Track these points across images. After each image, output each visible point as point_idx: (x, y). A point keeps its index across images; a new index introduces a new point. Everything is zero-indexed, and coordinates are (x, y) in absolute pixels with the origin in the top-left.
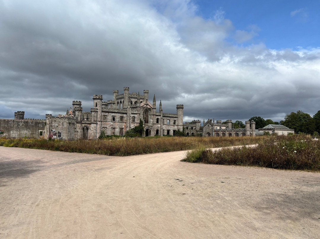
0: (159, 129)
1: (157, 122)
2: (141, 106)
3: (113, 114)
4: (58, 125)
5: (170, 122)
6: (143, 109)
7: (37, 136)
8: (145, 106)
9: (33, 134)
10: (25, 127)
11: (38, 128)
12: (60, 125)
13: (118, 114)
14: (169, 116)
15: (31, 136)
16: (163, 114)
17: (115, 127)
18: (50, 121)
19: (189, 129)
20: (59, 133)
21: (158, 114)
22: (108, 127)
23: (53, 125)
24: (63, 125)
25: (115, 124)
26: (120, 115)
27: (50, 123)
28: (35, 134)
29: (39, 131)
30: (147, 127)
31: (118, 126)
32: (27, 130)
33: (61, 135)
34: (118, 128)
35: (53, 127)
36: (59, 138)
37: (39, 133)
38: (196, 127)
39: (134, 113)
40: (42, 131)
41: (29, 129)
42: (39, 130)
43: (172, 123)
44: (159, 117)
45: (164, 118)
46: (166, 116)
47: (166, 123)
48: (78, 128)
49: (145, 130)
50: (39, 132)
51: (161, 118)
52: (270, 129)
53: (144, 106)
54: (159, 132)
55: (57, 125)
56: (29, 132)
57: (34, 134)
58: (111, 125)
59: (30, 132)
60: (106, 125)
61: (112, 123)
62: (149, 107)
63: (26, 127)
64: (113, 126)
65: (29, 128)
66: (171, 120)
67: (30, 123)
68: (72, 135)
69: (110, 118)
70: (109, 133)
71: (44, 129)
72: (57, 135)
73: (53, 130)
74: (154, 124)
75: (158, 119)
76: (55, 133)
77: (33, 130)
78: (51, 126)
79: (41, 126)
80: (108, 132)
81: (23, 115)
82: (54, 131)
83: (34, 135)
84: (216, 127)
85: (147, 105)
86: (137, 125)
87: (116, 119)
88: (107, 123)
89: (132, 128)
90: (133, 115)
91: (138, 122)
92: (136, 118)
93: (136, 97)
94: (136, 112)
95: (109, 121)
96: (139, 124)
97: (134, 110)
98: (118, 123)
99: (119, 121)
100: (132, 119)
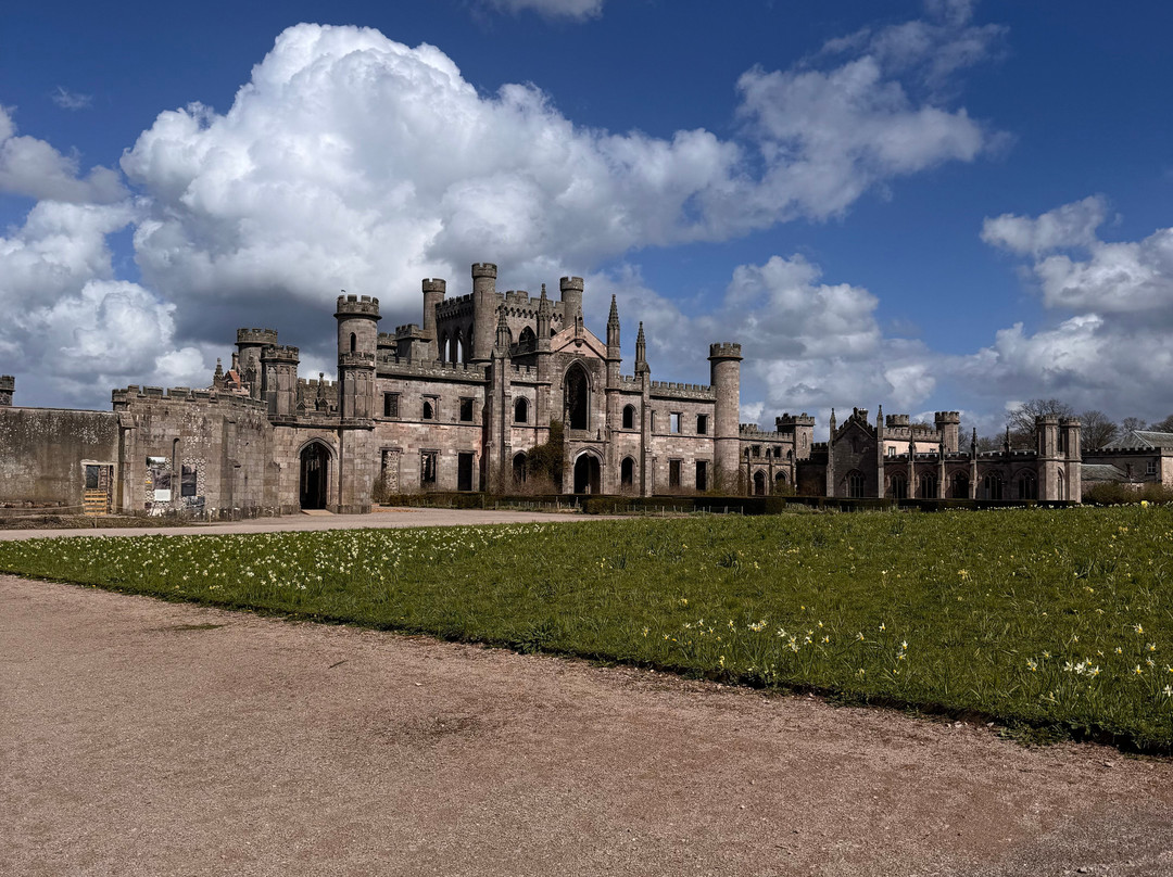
0: (636, 455)
1: (628, 422)
2: (553, 350)
3: (429, 387)
4: (182, 434)
5: (684, 425)
6: (564, 364)
7: (72, 491)
8: (572, 348)
9: (49, 479)
10: (10, 445)
11: (74, 451)
12: (190, 433)
13: (449, 386)
14: (677, 395)
15: (42, 492)
16: (651, 388)
17: (437, 446)
18: (138, 412)
19: (763, 454)
20: (185, 472)
21: (629, 387)
22: (405, 447)
23: (156, 431)
24: (208, 435)
25: (438, 434)
26: (459, 390)
27: (137, 424)
28: (62, 479)
29: (84, 463)
30: (584, 445)
31: (449, 443)
32: (19, 462)
33: (194, 486)
34: (451, 451)
35: (156, 445)
36: (185, 499)
37: (80, 476)
38: (794, 447)
39: (524, 380)
40: (95, 463)
41: (28, 455)
42: (81, 457)
43: (690, 426)
44: (635, 401)
45: (656, 403)
46: (664, 394)
47: (662, 428)
48: (281, 448)
49: (572, 458)
50: (80, 469)
51: (644, 405)
52: (1137, 453)
53: (566, 350)
54: (637, 470)
55: (176, 433)
56: (30, 468)
57: (56, 479)
58: (417, 439)
59: (37, 472)
60: (397, 438)
61: (422, 429)
62: (589, 354)
63: (14, 443)
64: (430, 443)
65: (30, 449)
66: (685, 413)
67: (33, 425)
68: (249, 482)
69: (413, 405)
70: (411, 474)
71: (106, 456)
72: (178, 483)
73: (158, 459)
74: (610, 432)
75: (628, 410)
76: (163, 473)
77: (50, 457)
78: (146, 438)
79: (90, 440)
80: (406, 470)
81: (7, 392)
82: (162, 465)
83: (58, 486)
84: (888, 443)
85: (579, 345)
86: (536, 437)
87: (443, 411)
88: (403, 428)
89: (516, 450)
90: (519, 390)
91: (539, 422)
92: (533, 404)
93: (527, 312)
94: (532, 378)
95: (409, 419)
96: (546, 434)
97: (523, 369)
98: (450, 430)
99: (453, 419)
100: (513, 409)
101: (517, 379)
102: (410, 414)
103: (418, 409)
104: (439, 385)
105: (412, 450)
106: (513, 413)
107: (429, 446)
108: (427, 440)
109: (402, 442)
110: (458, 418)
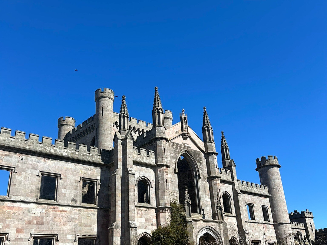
0: (237, 236)
2: (167, 138)
3: (51, 166)
6: (176, 153)
8: (180, 141)
13: (71, 165)
17: (54, 230)
22: (12, 232)
25: (55, 216)
30: (203, 225)
31: (69, 226)
34: (69, 237)
39: (145, 161)
44: (229, 189)
49: (196, 238)
53: (176, 141)
58: (29, 223)
61: (37, 211)
62: (193, 147)
69: (27, 183)
75: (226, 197)
85: (185, 139)
86: (158, 217)
87: (63, 191)
88: (12, 208)
89: (140, 232)
90: (140, 171)
91: (161, 202)
92: (153, 185)
93: (136, 129)
94: (151, 160)
95: (22, 198)
96: (168, 214)
97: (143, 152)
98: (71, 212)
99: (74, 200)
100: (136, 189)
101: (138, 159)
102: (23, 192)
103: (34, 188)
104: (61, 164)
105: (21, 236)
106: (136, 192)
107: (44, 231)
108: (42, 224)
109: (8, 226)
110: (79, 199)
